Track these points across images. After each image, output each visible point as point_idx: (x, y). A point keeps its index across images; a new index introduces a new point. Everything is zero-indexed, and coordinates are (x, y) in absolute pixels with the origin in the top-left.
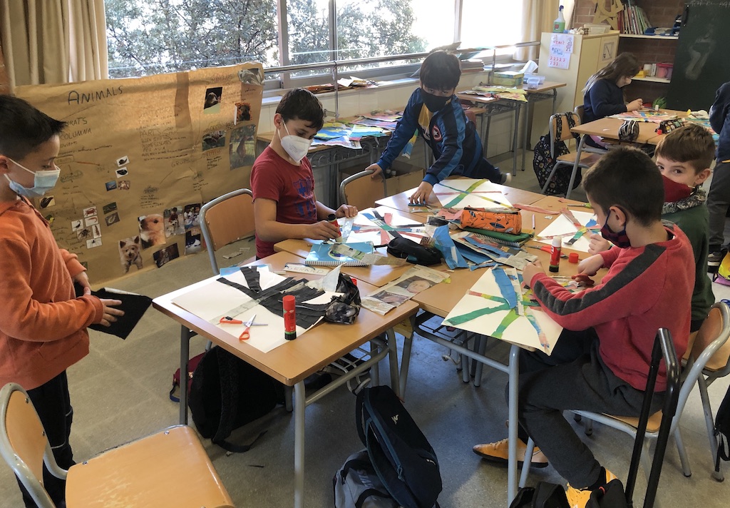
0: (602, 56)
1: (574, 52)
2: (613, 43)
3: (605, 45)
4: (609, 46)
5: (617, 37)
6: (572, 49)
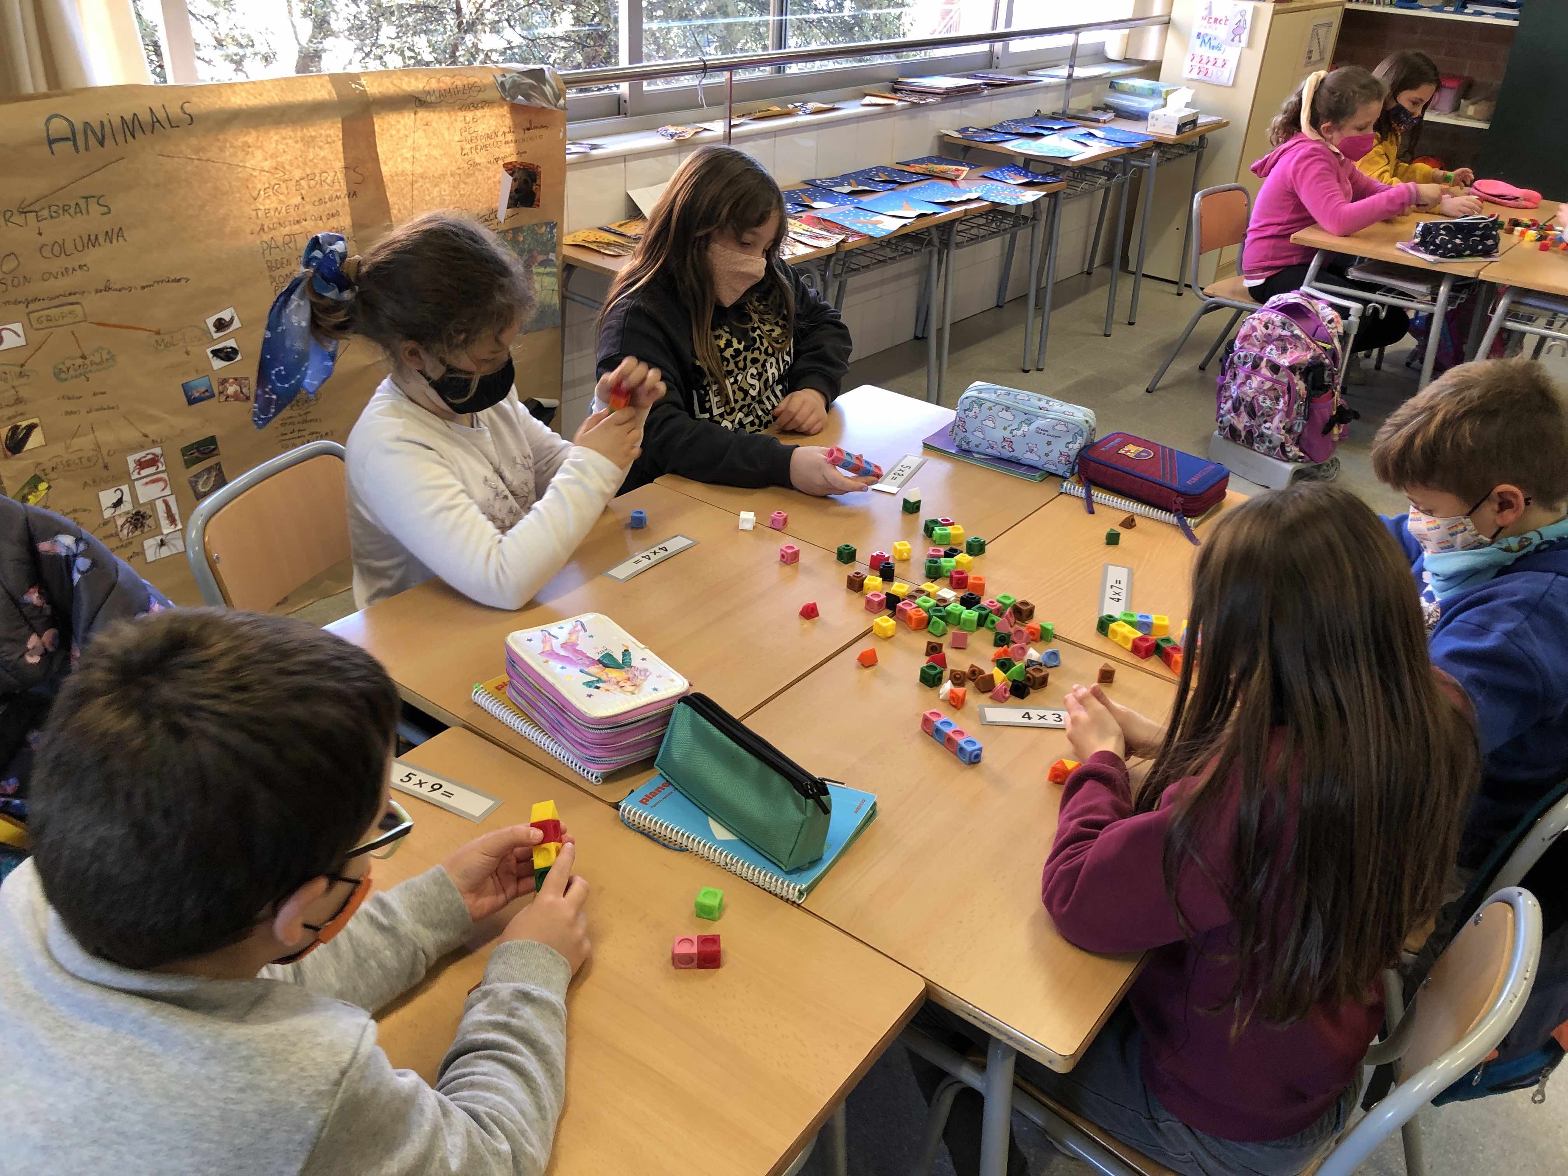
0: (1305, 54)
1: (1250, 44)
2: (1329, 25)
3: (1315, 27)
4: (1322, 32)
5: (1339, 10)
6: (1245, 37)
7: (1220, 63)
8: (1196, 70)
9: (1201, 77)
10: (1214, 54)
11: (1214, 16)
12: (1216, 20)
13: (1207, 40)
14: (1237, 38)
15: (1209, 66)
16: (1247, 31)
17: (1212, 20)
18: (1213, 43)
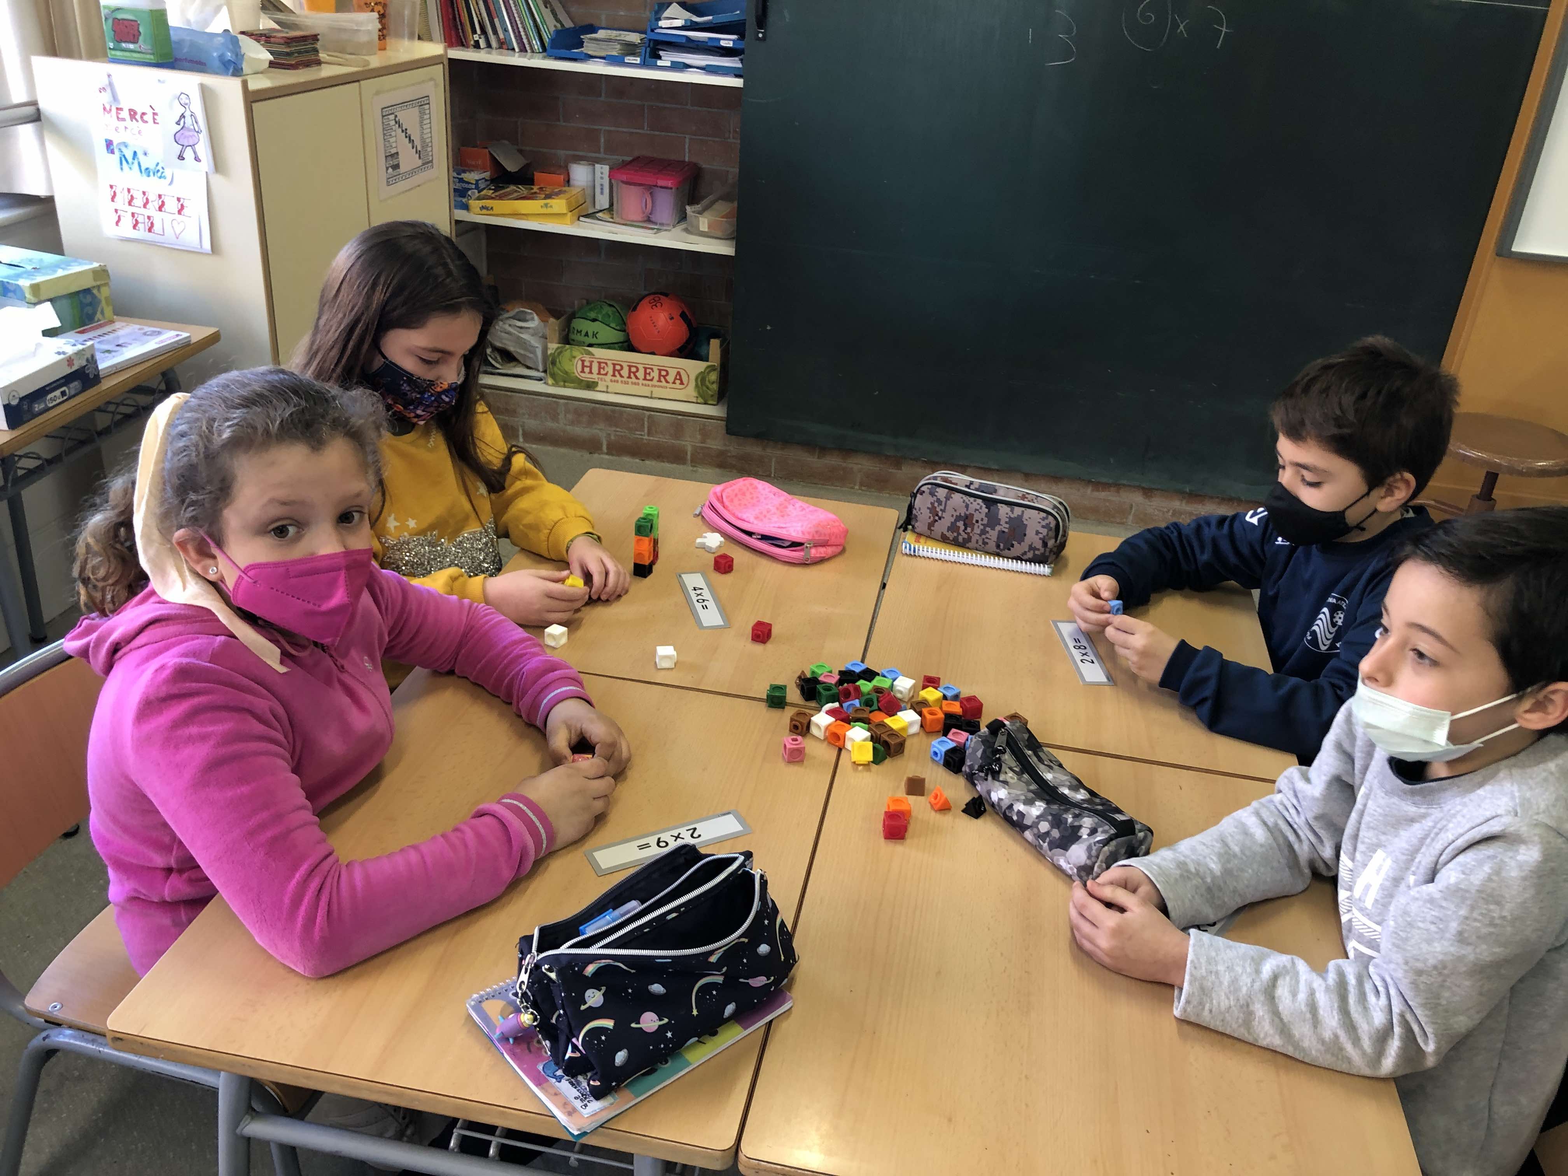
0: (377, 166)
1: (219, 165)
2: (422, 102)
3: (387, 112)
4: (409, 117)
5: (439, 73)
6: (203, 148)
7: (171, 205)
8: (127, 221)
9: (141, 233)
10: (154, 186)
11: (126, 105)
12: (133, 114)
13: (129, 156)
14: (189, 154)
15: (152, 210)
16: (204, 137)
17: (125, 114)
18: (146, 162)
